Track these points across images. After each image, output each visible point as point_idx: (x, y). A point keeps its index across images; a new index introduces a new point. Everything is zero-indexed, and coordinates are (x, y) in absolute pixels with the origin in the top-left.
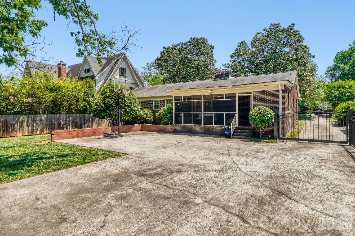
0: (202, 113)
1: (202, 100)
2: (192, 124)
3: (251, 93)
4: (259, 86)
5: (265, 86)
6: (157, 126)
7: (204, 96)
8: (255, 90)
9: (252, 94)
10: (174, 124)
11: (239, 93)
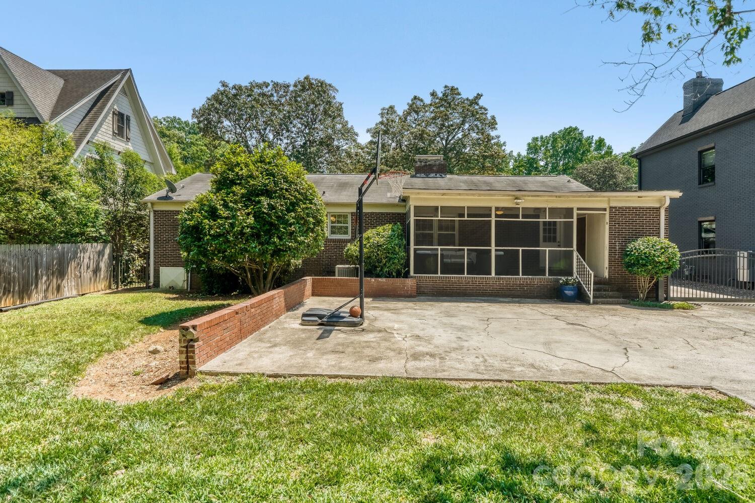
0: (493, 248)
1: (493, 219)
2: (466, 275)
3: (605, 210)
4: (628, 197)
5: (639, 197)
6: (370, 282)
7: (497, 209)
8: (613, 204)
9: (607, 213)
10: (412, 273)
11: (579, 209)
